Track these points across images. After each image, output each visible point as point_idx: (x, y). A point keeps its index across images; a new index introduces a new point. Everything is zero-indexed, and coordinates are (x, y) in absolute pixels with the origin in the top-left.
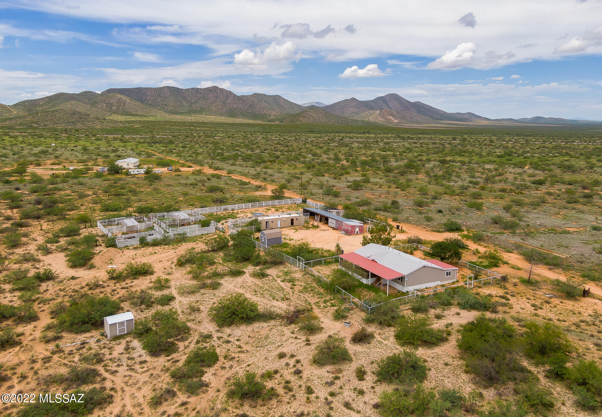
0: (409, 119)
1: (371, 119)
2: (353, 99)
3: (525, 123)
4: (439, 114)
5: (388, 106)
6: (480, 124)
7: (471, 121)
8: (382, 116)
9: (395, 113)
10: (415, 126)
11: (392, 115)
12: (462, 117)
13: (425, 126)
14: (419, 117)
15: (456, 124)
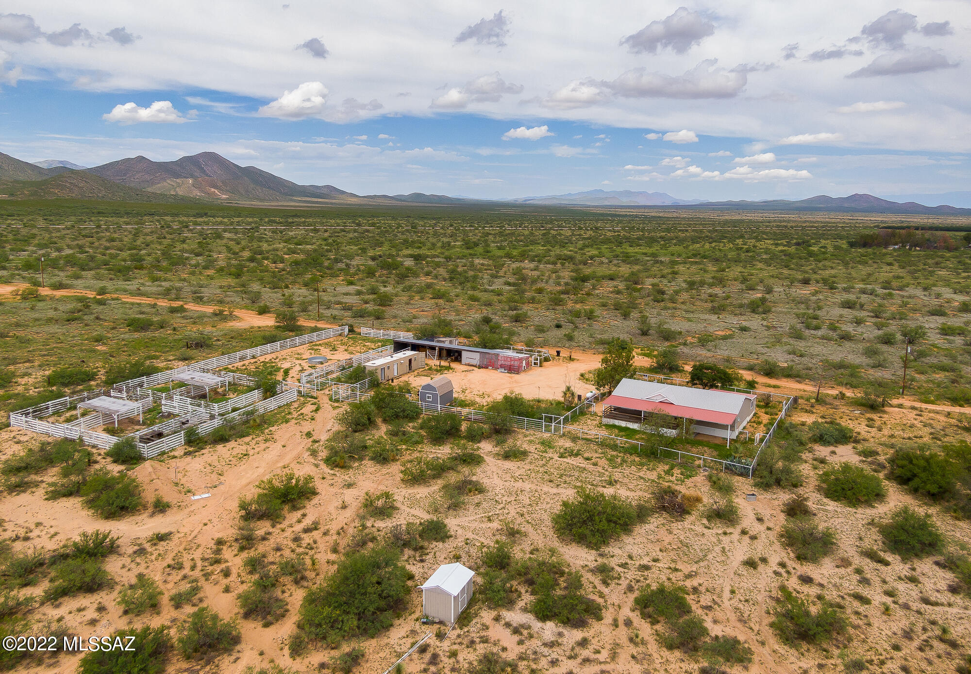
0: (244, 193)
1: (180, 192)
2: (141, 159)
3: (404, 201)
4: (286, 186)
5: (204, 172)
6: (349, 202)
7: (331, 198)
8: (200, 188)
9: (220, 184)
10: (256, 203)
11: (215, 187)
12: (318, 191)
13: (273, 204)
14: (260, 191)
15: (317, 203)
